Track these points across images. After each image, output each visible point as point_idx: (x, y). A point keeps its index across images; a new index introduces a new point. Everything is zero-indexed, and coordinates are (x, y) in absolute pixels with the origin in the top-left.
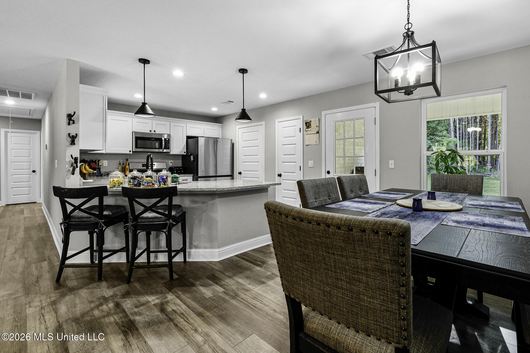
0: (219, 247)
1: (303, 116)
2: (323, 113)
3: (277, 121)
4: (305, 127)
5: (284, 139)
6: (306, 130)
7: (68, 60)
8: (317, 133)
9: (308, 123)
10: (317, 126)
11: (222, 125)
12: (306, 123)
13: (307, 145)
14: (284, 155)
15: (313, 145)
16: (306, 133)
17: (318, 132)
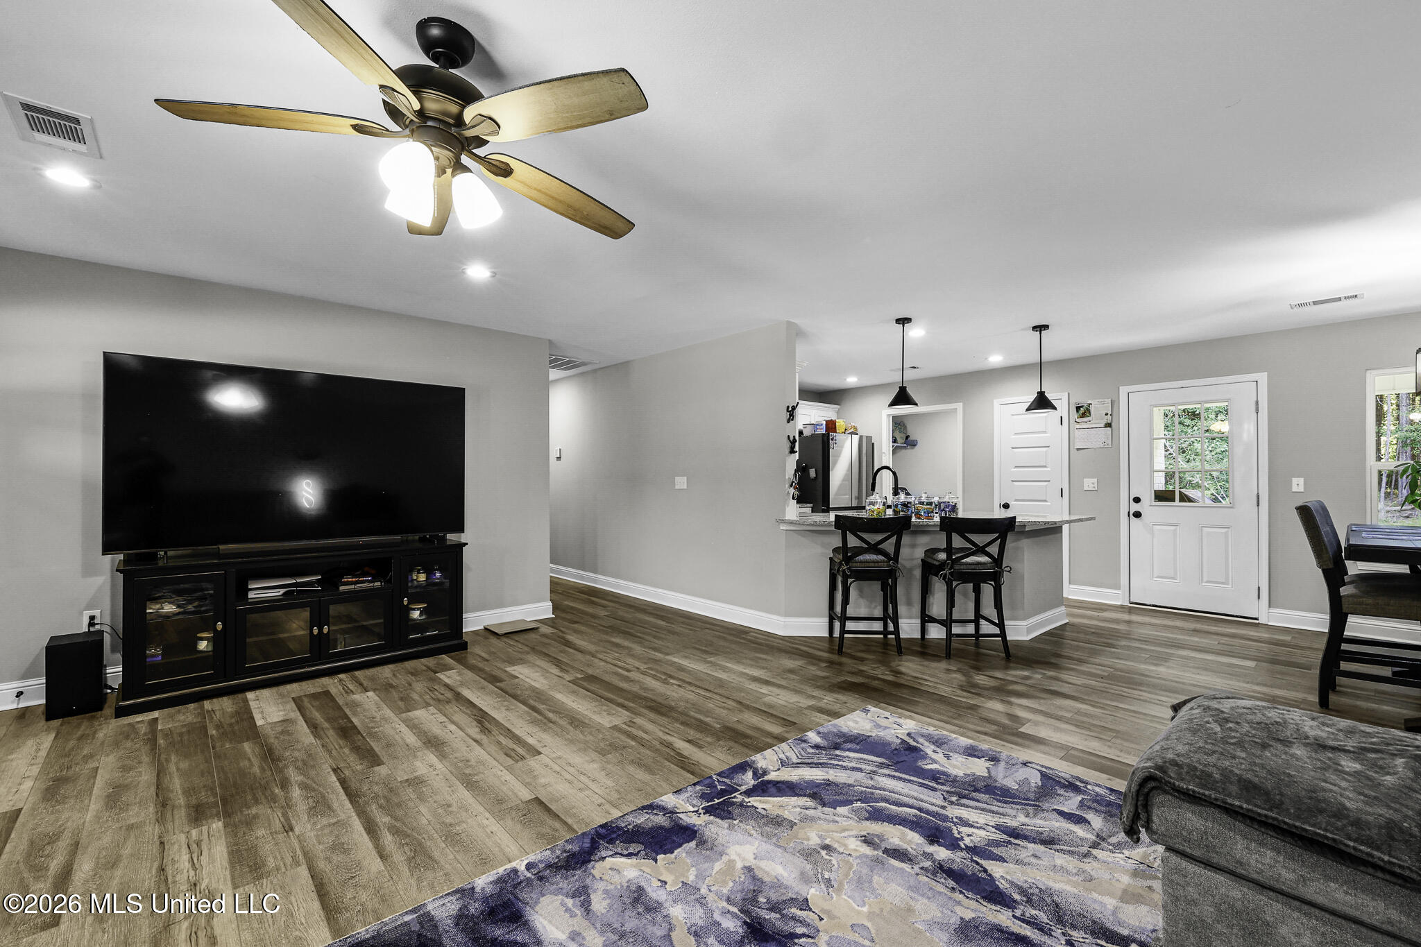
0: (1025, 619)
1: (1069, 394)
2: (1124, 390)
3: (996, 403)
4: (1074, 415)
5: (1014, 437)
6: (1078, 420)
7: (788, 322)
8: (1105, 427)
9: (1082, 407)
10: (1107, 414)
11: (838, 407)
12: (1078, 408)
13: (1078, 449)
14: (1016, 467)
15: (1095, 449)
16: (1078, 426)
17: (1108, 425)
